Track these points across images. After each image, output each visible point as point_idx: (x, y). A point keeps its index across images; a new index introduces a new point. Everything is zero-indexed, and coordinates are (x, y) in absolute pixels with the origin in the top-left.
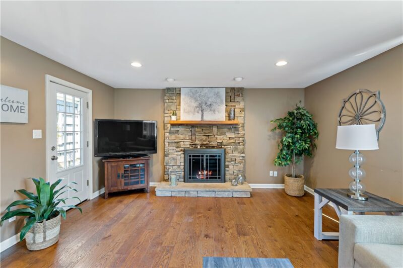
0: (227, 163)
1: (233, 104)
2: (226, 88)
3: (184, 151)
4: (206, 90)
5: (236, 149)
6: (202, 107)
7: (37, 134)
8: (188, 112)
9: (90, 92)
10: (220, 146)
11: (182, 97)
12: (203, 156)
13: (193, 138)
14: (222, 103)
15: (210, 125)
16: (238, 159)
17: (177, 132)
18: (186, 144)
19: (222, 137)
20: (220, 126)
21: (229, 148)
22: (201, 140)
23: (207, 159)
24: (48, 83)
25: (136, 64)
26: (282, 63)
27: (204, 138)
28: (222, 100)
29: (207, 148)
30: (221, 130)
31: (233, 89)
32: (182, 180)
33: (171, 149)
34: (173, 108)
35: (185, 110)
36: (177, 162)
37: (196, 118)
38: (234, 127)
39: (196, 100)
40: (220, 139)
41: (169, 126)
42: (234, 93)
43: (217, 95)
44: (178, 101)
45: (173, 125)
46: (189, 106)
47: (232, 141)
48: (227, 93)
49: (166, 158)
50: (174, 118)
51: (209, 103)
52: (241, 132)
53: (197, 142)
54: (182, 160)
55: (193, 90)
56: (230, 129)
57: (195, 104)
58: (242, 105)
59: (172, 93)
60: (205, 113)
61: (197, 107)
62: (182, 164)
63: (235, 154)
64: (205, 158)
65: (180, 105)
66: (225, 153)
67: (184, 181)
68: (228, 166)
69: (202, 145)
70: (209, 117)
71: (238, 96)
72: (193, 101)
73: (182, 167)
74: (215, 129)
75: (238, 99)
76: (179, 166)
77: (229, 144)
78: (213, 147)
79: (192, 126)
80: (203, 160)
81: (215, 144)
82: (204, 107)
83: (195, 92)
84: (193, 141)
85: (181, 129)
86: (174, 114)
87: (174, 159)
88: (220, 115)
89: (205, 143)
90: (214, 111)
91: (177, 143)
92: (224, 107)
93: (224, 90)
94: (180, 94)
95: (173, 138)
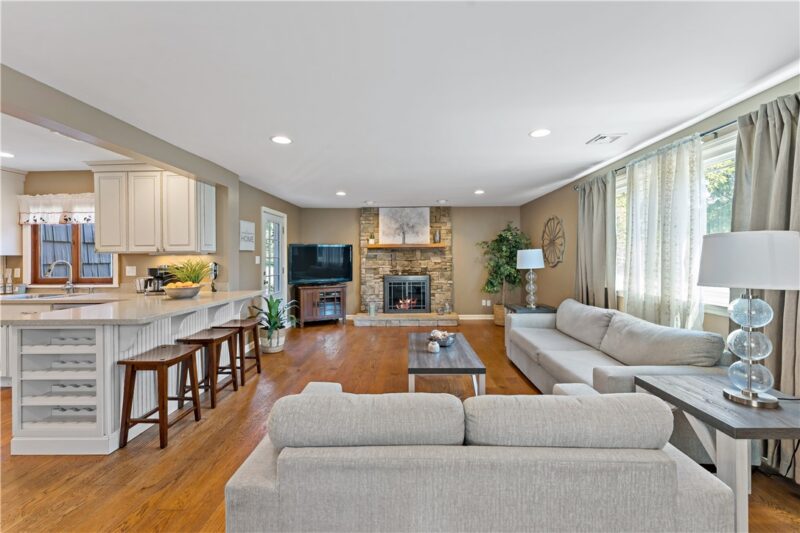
0: (432, 292)
1: (438, 225)
2: (431, 208)
3: (384, 278)
4: (407, 210)
5: (442, 276)
6: (402, 230)
7: (257, 259)
8: (387, 235)
9: (285, 216)
10: (424, 272)
11: (381, 218)
12: (404, 284)
13: (394, 263)
14: (426, 224)
15: (413, 250)
16: (445, 287)
17: (375, 257)
18: (386, 269)
19: (426, 262)
20: (424, 250)
21: (435, 274)
22: (403, 266)
23: (409, 288)
24: (263, 214)
25: (341, 194)
26: (479, 192)
27: (406, 263)
28: (426, 221)
29: (409, 274)
30: (425, 255)
31: (438, 208)
32: (382, 311)
33: (369, 277)
34: (371, 230)
35: (383, 233)
36: (376, 290)
37: (396, 241)
38: (440, 251)
39: (397, 221)
40: (424, 264)
41: (366, 250)
42: (439, 213)
43: (421, 215)
44: (376, 223)
45: (370, 249)
46: (389, 228)
47: (438, 266)
48: (431, 212)
49: (363, 287)
50: (372, 242)
51: (411, 224)
52: (448, 256)
53: (398, 268)
54: (382, 289)
55: (393, 210)
56: (435, 253)
57: (395, 226)
58: (449, 226)
59: (369, 213)
60: (407, 236)
61: (397, 229)
62: (382, 293)
63: (443, 281)
64: (407, 285)
65: (378, 226)
66: (430, 280)
67: (384, 312)
68: (434, 295)
69: (404, 272)
70: (411, 240)
71: (444, 216)
72: (394, 222)
73: (381, 297)
74: (418, 254)
75: (445, 219)
76: (378, 296)
77: (434, 270)
78: (416, 274)
79: (392, 250)
80: (405, 291)
81: (418, 270)
82: (406, 228)
83: (396, 211)
84: (393, 266)
85: (380, 254)
86: (372, 237)
87: (372, 287)
88: (424, 238)
89: (407, 269)
90: (417, 233)
91: (375, 269)
92: (428, 229)
93: (428, 210)
94: (378, 214)
95: (371, 264)
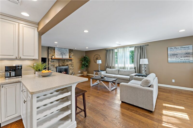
1: (71, 54)
2: (69, 49)
3: (56, 68)
4: (63, 49)
5: (71, 66)
6: (62, 54)
8: (58, 55)
10: (67, 65)
11: (56, 50)
12: (62, 69)
15: (64, 60)
16: (72, 69)
17: (54, 61)
18: (57, 65)
19: (68, 63)
21: (70, 66)
22: (62, 64)
23: (64, 70)
25: (56, 43)
27: (63, 63)
28: (68, 52)
29: (63, 66)
30: (67, 61)
33: (51, 67)
35: (56, 55)
37: (60, 57)
38: (71, 60)
39: (60, 52)
40: (67, 63)
41: (51, 59)
42: (71, 51)
43: (66, 51)
44: (54, 51)
47: (70, 64)
48: (69, 50)
51: (64, 53)
52: (73, 61)
53: (60, 64)
55: (59, 49)
56: (70, 61)
57: (60, 53)
58: (73, 54)
59: (51, 49)
60: (63, 56)
61: (60, 54)
63: (71, 67)
64: (63, 69)
66: (69, 67)
68: (69, 71)
71: (72, 51)
72: (59, 52)
74: (66, 61)
75: (72, 52)
77: (70, 65)
78: (65, 66)
79: (59, 60)
81: (66, 65)
82: (63, 54)
84: (59, 64)
85: (55, 61)
86: (53, 56)
88: (67, 57)
89: (63, 65)
90: (66, 55)
91: (54, 65)
92: (68, 54)
94: (55, 49)
95: (52, 63)
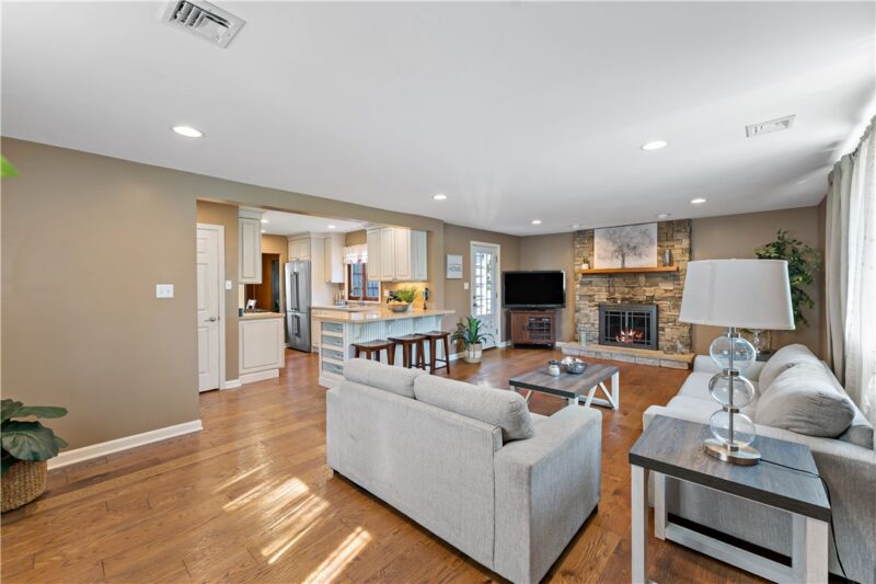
0: (660, 325)
1: (671, 243)
2: (659, 224)
3: (600, 306)
4: (628, 229)
5: (676, 306)
6: (622, 251)
7: (466, 286)
8: (604, 259)
9: (499, 247)
10: (650, 301)
11: (596, 240)
12: (624, 313)
13: (612, 290)
14: (651, 243)
15: (634, 274)
17: (590, 282)
18: (602, 297)
19: (652, 289)
20: (649, 274)
21: (665, 304)
22: (622, 293)
23: (630, 318)
24: (472, 248)
25: (537, 222)
26: (697, 201)
27: (626, 290)
28: (652, 240)
29: (631, 303)
30: (651, 280)
31: (669, 223)
32: (597, 341)
33: (584, 305)
34: (585, 254)
35: (599, 257)
36: (591, 319)
37: (616, 265)
38: (673, 276)
39: (614, 242)
40: (649, 291)
41: (580, 276)
42: (670, 229)
43: (644, 233)
44: (590, 246)
45: (585, 275)
46: (605, 250)
47: (669, 294)
48: (659, 229)
49: (577, 314)
50: (585, 267)
51: (632, 245)
52: (683, 282)
53: (617, 295)
54: (597, 317)
55: (611, 230)
56: (664, 278)
57: (615, 248)
58: (685, 244)
59: (585, 236)
60: (626, 259)
61: (615, 251)
62: (597, 322)
63: (675, 313)
64: (627, 316)
65: (593, 250)
66: (658, 310)
67: (600, 343)
68: (663, 329)
69: (623, 299)
70: (632, 263)
71: (678, 231)
72: (611, 244)
73: (597, 326)
74: (642, 279)
75: (678, 236)
76: (593, 325)
77: (664, 299)
78: (640, 302)
79: (609, 275)
80: (624, 318)
81: (642, 298)
82: (625, 250)
83: (612, 232)
84: (611, 294)
85: (595, 280)
86: (586, 261)
87: (587, 315)
88: (650, 260)
89: (628, 296)
90: (640, 255)
91: (590, 296)
92: (655, 249)
93: (655, 227)
94: (593, 237)
95: (585, 290)
